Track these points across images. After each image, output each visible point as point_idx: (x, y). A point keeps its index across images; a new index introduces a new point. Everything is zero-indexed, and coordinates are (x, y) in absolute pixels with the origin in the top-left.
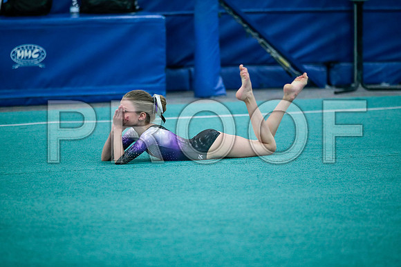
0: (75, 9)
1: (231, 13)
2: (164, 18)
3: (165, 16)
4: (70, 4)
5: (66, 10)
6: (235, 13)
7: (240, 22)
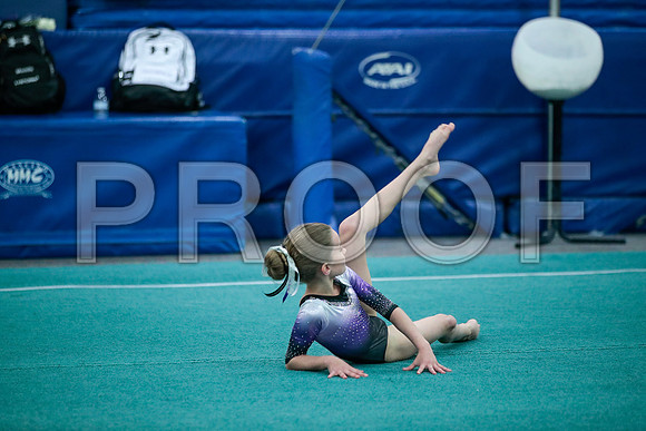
0: (101, 105)
1: (352, 116)
2: (244, 121)
3: (247, 118)
4: (94, 97)
5: (87, 106)
6: (359, 115)
7: (366, 129)
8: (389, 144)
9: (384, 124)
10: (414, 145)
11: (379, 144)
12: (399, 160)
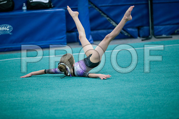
0: (25, 8)
1: (94, 7)
2: (64, 10)
4: (22, 6)
7: (98, 10)
8: (105, 14)
9: (104, 9)
10: (112, 14)
11: (102, 14)
12: (108, 18)
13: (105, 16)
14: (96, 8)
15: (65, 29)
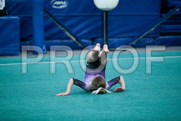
1: (49, 16)
2: (19, 18)
7: (53, 20)
8: (60, 24)
10: (67, 24)
11: (57, 24)
12: (62, 29)
13: (60, 26)
14: (51, 18)
15: (19, 37)
